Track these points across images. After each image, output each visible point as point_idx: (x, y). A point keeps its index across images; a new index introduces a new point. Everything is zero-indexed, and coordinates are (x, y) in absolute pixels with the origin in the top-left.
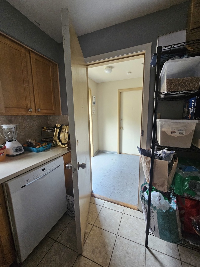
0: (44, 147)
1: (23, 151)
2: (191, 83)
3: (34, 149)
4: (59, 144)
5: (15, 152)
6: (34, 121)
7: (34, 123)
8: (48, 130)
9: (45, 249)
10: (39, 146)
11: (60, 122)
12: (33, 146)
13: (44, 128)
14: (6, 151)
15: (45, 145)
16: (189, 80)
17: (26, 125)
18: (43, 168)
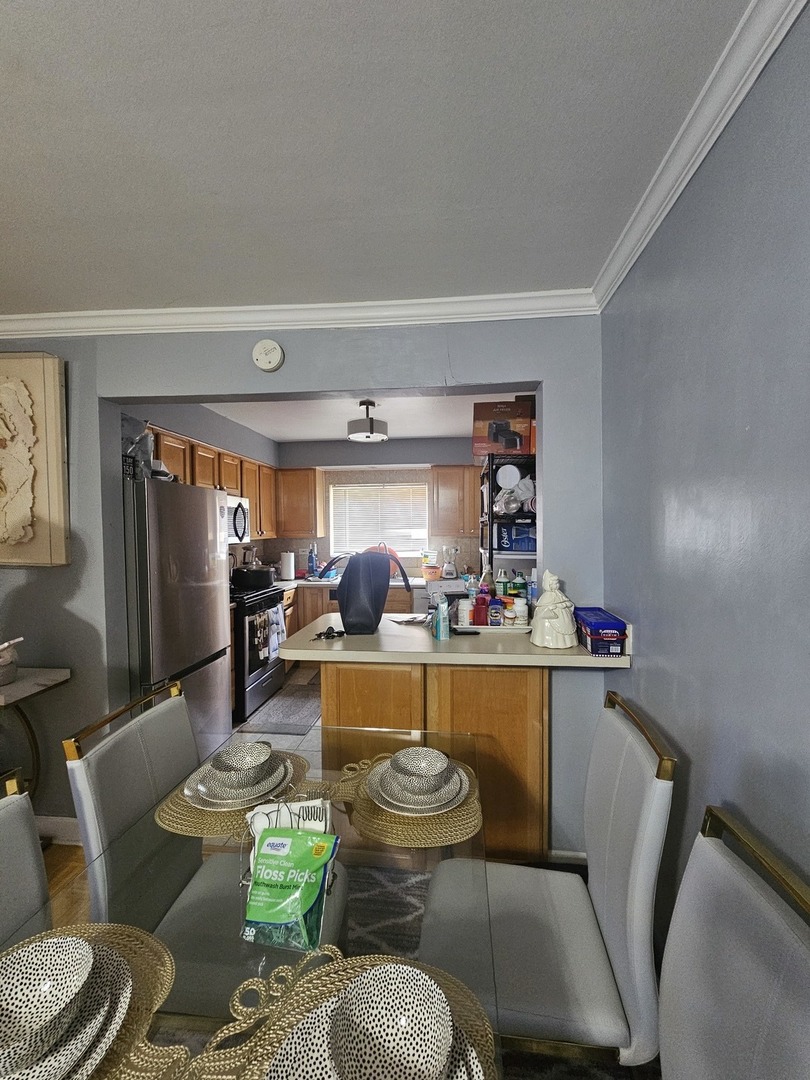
1: (455, 576)
5: (448, 575)
14: (441, 571)
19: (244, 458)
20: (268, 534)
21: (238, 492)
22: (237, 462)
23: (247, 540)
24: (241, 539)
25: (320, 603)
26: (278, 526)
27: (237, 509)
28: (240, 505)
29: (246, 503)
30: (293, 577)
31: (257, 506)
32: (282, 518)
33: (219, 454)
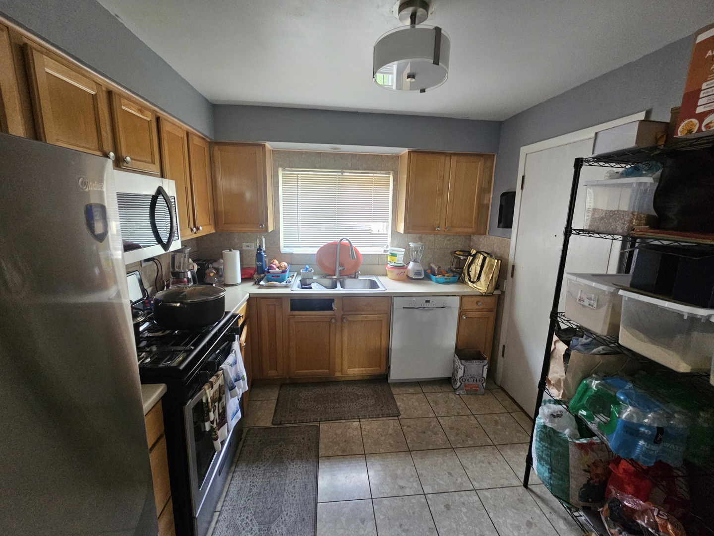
0: (446, 279)
1: (423, 276)
2: (618, 221)
3: (434, 278)
4: (467, 279)
5: (415, 275)
6: (449, 240)
7: (448, 243)
8: (461, 257)
9: (411, 390)
10: (440, 276)
11: (484, 246)
12: (434, 275)
13: (457, 252)
14: (408, 271)
15: (448, 276)
16: (614, 216)
17: (436, 245)
18: (428, 299)
19: (161, 113)
20: (205, 230)
21: (156, 169)
22: (148, 117)
23: (176, 245)
24: (166, 246)
25: (278, 315)
26: (216, 217)
27: (154, 199)
28: (160, 191)
29: (170, 188)
30: (239, 280)
31: (187, 190)
32: (222, 208)
33: (110, 93)
